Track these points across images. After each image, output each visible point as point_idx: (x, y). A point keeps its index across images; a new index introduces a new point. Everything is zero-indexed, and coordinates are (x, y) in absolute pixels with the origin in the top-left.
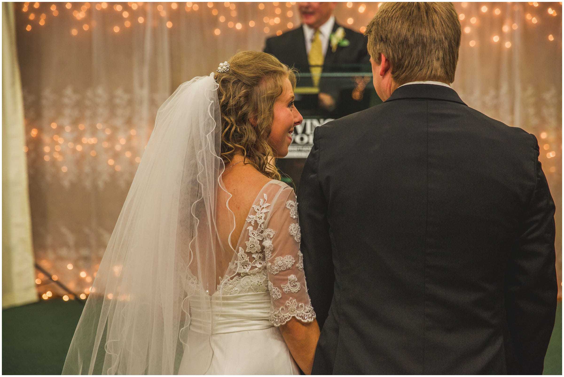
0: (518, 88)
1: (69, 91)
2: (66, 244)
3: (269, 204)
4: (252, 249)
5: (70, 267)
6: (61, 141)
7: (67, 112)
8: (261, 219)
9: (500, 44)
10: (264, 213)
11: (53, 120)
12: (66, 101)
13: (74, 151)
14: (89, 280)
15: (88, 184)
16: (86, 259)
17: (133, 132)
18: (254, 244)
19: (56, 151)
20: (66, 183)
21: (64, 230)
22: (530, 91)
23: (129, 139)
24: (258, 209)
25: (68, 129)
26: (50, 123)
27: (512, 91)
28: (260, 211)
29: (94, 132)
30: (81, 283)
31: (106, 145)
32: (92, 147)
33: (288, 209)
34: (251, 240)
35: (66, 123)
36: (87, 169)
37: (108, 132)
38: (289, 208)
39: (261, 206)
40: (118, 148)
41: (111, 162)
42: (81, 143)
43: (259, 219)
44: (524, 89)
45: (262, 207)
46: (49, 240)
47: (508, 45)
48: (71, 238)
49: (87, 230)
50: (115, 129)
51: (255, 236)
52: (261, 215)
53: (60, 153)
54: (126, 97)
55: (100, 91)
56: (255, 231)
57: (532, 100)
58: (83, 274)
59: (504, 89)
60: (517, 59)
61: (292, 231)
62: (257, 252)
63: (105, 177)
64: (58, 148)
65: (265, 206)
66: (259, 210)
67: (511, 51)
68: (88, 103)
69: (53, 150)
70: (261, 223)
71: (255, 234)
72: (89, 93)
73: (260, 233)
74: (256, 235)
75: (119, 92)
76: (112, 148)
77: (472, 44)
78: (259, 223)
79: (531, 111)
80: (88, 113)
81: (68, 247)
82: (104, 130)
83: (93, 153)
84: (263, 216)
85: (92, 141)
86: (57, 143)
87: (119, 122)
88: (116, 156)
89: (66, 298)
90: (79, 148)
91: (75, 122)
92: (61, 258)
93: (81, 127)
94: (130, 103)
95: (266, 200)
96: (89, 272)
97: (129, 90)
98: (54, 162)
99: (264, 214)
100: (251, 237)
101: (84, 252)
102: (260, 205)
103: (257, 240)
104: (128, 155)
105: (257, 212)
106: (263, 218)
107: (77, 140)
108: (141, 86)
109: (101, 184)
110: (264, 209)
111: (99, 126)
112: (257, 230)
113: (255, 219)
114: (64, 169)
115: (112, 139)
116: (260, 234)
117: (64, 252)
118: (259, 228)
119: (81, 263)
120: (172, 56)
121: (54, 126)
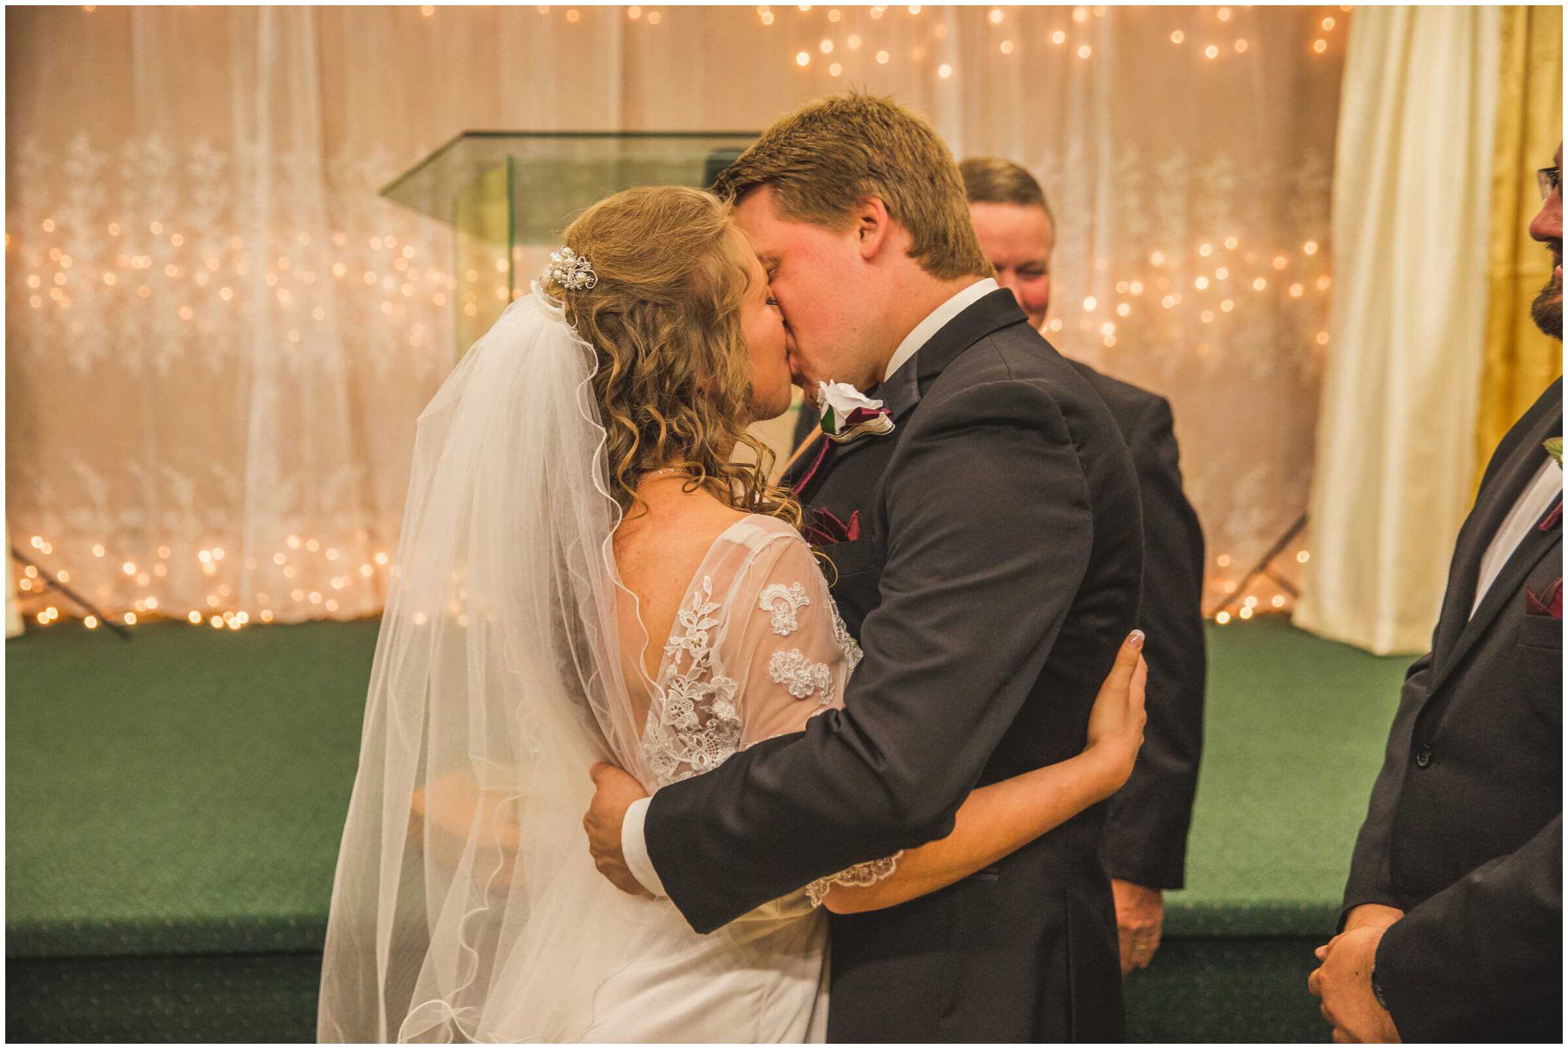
0: (1105, 148)
1: (80, 145)
2: (86, 501)
3: (718, 603)
4: (677, 720)
5: (98, 551)
6: (65, 261)
7: (78, 193)
8: (700, 645)
9: (1067, 51)
10: (706, 630)
11: (47, 212)
12: (75, 167)
13: (99, 285)
14: (143, 580)
15: (133, 361)
16: (135, 533)
17: (236, 242)
18: (680, 709)
19: (58, 286)
20: (82, 361)
21: (81, 468)
22: (1131, 156)
23: (228, 259)
24: (690, 621)
25: (82, 233)
26: (39, 220)
27: (1091, 158)
28: (695, 624)
29: (144, 240)
30: (124, 586)
31: (172, 271)
32: (141, 276)
33: (765, 611)
34: (673, 696)
35: (76, 218)
36: (131, 328)
37: (178, 240)
38: (771, 608)
39: (696, 613)
40: (201, 279)
41: (186, 313)
42: (114, 268)
43: (695, 647)
44: (1118, 154)
45: (699, 615)
46: (46, 492)
47: (1084, 52)
48: (97, 487)
49: (134, 468)
50: (194, 236)
51: (683, 689)
52: (699, 635)
53: (67, 290)
54: (218, 160)
55: (155, 145)
56: (683, 676)
57: (1134, 178)
58: (129, 568)
59: (1075, 152)
60: (1104, 85)
61: (778, 671)
62: (689, 729)
63: (173, 347)
64: (60, 278)
65: (706, 610)
66: (694, 622)
67: (1090, 66)
68: (126, 172)
69: (48, 282)
70: (700, 658)
71: (683, 684)
72: (130, 151)
73: (695, 682)
74: (686, 687)
75: (201, 149)
76: (186, 280)
77: (1007, 47)
78: (697, 656)
79: (1133, 201)
80: (129, 198)
81: (93, 506)
82: (167, 239)
83: (143, 291)
84: (703, 638)
85: (140, 262)
86: (57, 268)
87: (201, 219)
88: (198, 298)
89: (91, 622)
90: (109, 278)
91: (99, 219)
92: (76, 533)
93: (114, 229)
94: (228, 173)
95: (710, 594)
96: (144, 564)
97: (223, 144)
98: (51, 310)
99: (706, 633)
100: (673, 689)
101: (130, 517)
102: (693, 610)
103: (689, 699)
104: (226, 294)
105: (686, 626)
106: (704, 643)
107: (107, 260)
108: (253, 135)
109: (163, 363)
110: (706, 619)
111: (156, 228)
112: (688, 675)
113: (685, 647)
114: (76, 327)
115: (185, 257)
116: (697, 683)
117: (82, 518)
118: (693, 670)
119: (124, 543)
120: (322, 67)
121: (49, 226)
